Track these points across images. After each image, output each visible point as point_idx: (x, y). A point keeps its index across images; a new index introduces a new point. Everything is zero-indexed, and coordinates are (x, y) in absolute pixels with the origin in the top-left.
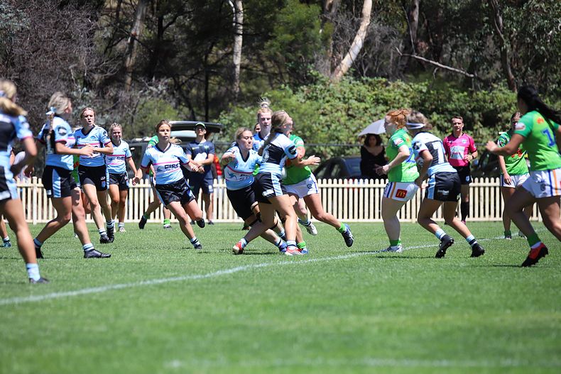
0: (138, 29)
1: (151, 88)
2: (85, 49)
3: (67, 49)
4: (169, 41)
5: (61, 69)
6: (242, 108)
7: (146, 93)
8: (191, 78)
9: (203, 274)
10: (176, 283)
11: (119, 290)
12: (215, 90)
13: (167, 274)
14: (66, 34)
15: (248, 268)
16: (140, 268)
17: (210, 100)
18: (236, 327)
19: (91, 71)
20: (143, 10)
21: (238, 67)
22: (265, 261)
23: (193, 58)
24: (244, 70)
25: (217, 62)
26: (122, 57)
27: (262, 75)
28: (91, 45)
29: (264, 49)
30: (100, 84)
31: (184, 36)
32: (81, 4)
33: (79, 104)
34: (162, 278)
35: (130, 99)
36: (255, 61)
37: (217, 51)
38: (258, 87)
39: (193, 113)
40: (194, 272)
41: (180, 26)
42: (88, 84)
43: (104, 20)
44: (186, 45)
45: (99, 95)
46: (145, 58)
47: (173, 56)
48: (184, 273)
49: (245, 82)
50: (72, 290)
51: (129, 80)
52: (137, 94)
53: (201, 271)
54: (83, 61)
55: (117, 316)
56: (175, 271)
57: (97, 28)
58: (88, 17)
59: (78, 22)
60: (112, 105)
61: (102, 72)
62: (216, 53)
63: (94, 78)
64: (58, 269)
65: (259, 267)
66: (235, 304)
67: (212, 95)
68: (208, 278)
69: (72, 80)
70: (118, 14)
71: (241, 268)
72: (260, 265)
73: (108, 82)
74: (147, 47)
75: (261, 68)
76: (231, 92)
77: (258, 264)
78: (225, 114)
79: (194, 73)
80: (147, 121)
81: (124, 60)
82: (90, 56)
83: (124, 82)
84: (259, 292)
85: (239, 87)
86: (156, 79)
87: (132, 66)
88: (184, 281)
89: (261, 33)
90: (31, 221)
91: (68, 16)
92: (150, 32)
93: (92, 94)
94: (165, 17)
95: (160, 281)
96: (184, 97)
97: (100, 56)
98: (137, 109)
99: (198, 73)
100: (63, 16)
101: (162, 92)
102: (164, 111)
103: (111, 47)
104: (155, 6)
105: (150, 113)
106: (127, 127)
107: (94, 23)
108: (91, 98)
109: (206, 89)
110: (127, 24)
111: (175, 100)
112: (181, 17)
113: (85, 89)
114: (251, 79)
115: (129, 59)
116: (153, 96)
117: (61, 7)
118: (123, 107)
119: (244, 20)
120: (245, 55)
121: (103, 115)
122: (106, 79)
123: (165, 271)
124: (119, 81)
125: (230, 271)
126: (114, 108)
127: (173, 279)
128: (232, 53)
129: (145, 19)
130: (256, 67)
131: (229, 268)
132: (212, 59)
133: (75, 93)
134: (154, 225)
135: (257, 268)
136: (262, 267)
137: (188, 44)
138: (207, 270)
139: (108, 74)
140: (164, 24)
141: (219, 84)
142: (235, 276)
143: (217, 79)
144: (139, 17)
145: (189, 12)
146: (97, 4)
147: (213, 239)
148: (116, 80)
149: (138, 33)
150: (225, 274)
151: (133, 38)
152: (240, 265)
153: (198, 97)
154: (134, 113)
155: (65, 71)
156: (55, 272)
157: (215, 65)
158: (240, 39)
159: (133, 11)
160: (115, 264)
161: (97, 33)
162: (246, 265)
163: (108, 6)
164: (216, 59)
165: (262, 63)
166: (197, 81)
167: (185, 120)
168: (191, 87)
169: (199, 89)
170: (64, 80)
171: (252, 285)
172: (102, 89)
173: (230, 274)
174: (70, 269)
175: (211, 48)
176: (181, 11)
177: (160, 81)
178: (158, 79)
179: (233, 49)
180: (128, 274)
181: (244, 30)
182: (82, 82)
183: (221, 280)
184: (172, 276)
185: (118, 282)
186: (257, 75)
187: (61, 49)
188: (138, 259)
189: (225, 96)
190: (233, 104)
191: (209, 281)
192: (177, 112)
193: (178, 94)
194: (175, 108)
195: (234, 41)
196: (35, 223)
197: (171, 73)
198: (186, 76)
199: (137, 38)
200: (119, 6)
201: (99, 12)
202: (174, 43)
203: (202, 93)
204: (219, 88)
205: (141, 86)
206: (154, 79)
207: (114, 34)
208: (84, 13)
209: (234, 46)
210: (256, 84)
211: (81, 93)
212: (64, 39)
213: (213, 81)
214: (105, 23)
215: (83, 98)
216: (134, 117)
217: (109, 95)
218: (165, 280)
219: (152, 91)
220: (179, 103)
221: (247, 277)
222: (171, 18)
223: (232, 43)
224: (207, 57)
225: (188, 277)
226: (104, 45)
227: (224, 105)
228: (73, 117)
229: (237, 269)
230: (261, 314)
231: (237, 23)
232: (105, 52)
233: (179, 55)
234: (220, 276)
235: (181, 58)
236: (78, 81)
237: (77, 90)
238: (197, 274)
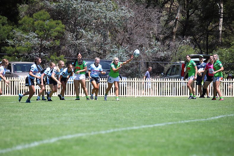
0: (179, 16)
1: (184, 40)
2: (156, 25)
3: (149, 25)
4: (191, 21)
5: (146, 33)
6: (222, 48)
7: (182, 43)
8: (200, 36)
9: (206, 118)
10: (194, 122)
11: (170, 125)
12: (211, 41)
13: (190, 118)
14: (149, 19)
15: (225, 116)
16: (179, 116)
17: (208, 45)
18: (220, 141)
19: (159, 34)
20: (181, 8)
21: (221, 31)
22: (232, 113)
23: (202, 28)
24: (223, 33)
25: (212, 29)
26: (172, 28)
27: (231, 35)
28: (159, 23)
29: (232, 24)
30: (162, 39)
31: (198, 19)
32: (155, 6)
33: (154, 48)
34: (188, 120)
35: (175, 45)
36: (228, 29)
37: (212, 25)
38: (230, 40)
39: (201, 51)
40: (202, 118)
41: (196, 15)
42: (157, 39)
43: (164, 13)
44: (198, 22)
45: (162, 44)
46: (181, 28)
47: (193, 27)
48: (198, 118)
49: (224, 38)
50: (151, 124)
51: (174, 37)
52: (178, 43)
53: (205, 117)
54: (155, 29)
55: (169, 136)
56: (193, 117)
57: (161, 16)
58: (158, 11)
59: (154, 13)
60: (168, 48)
61: (163, 34)
62: (211, 26)
63: (160, 37)
64: (145, 116)
65: (230, 116)
66: (220, 132)
67: (210, 43)
68: (208, 120)
69: (151, 38)
70: (170, 10)
71: (222, 116)
72: (230, 115)
73: (166, 38)
74: (182, 23)
75: (230, 32)
76: (218, 42)
77: (229, 114)
78: (215, 51)
79: (202, 34)
80: (182, 54)
81: (173, 29)
82: (158, 27)
83: (172, 38)
84: (230, 126)
85: (221, 40)
86: (186, 37)
87: (176, 31)
88: (197, 121)
89: (231, 17)
90: (134, 96)
91: (150, 11)
92: (184, 17)
93: (159, 43)
94: (190, 11)
95: (187, 121)
96: (197, 44)
97: (162, 27)
98: (178, 50)
99: (204, 34)
100: (148, 11)
101: (188, 42)
102: (189, 50)
103: (167, 24)
104: (186, 6)
105: (183, 51)
106: (174, 57)
107: (160, 14)
108: (159, 45)
109: (207, 41)
110: (174, 14)
111: (194, 45)
112: (197, 11)
113: (156, 41)
114: (226, 37)
115: (174, 28)
116: (184, 44)
117: (147, 7)
118: (172, 49)
119: (223, 11)
120: (224, 26)
121: (163, 52)
122: (165, 37)
123: (189, 117)
124: (170, 38)
125: (217, 117)
126: (168, 49)
127: (193, 121)
128: (218, 25)
129: (182, 12)
130: (229, 31)
131: (217, 116)
132: (209, 28)
133: (152, 43)
134: (185, 98)
135: (229, 117)
136: (231, 116)
137: (199, 22)
138: (207, 117)
139: (166, 35)
140: (190, 14)
141: (213, 38)
142: (219, 119)
143: (212, 37)
144: (179, 11)
145: (200, 9)
146: (162, 6)
147: (210, 104)
148: (169, 37)
149: (178, 18)
150: (215, 119)
151: (177, 20)
152: (221, 115)
153: (203, 44)
154: (176, 51)
155: (148, 34)
156: (144, 117)
157: (211, 31)
158: (222, 19)
159: (176, 9)
160: (168, 114)
161: (161, 18)
162: (224, 115)
163: (166, 7)
164: (211, 28)
165: (231, 30)
166: (203, 38)
167: (198, 54)
168: (200, 40)
169: (204, 41)
170: (148, 38)
171: (227, 123)
172: (163, 41)
173: (217, 119)
174: (150, 116)
175: (209, 24)
176: (196, 8)
177: (187, 37)
178: (187, 36)
179: (219, 24)
180: (174, 118)
181: (223, 16)
182: (155, 38)
183: (213, 121)
184: (193, 119)
185: (169, 121)
186: (229, 35)
187: (147, 25)
188: (178, 112)
189: (215, 44)
190: (218, 47)
191: (208, 122)
192: (195, 50)
193: (195, 43)
194: (194, 49)
195: (219, 20)
196: (136, 97)
197: (192, 34)
198: (198, 35)
199: (178, 20)
200: (171, 6)
201: (163, 9)
202: (194, 22)
203: (205, 42)
204: (213, 40)
205: (179, 40)
206: (185, 37)
207: (168, 18)
208: (156, 10)
209: (219, 23)
210: (228, 39)
211: (155, 43)
212: (148, 21)
213: (210, 37)
214: (165, 14)
215: (155, 45)
216: (177, 53)
217: (166, 44)
218: (189, 121)
219: (184, 42)
220: (195, 47)
221: (224, 120)
222: (193, 11)
223: (218, 21)
224: (207, 27)
225: (199, 120)
226: (164, 23)
227: (214, 48)
228: (151, 53)
229: (220, 117)
230: (231, 136)
231: (220, 13)
232: (165, 26)
233: (196, 27)
234: (213, 120)
235: (197, 28)
236: (154, 38)
237: (153, 42)
238: (203, 118)
